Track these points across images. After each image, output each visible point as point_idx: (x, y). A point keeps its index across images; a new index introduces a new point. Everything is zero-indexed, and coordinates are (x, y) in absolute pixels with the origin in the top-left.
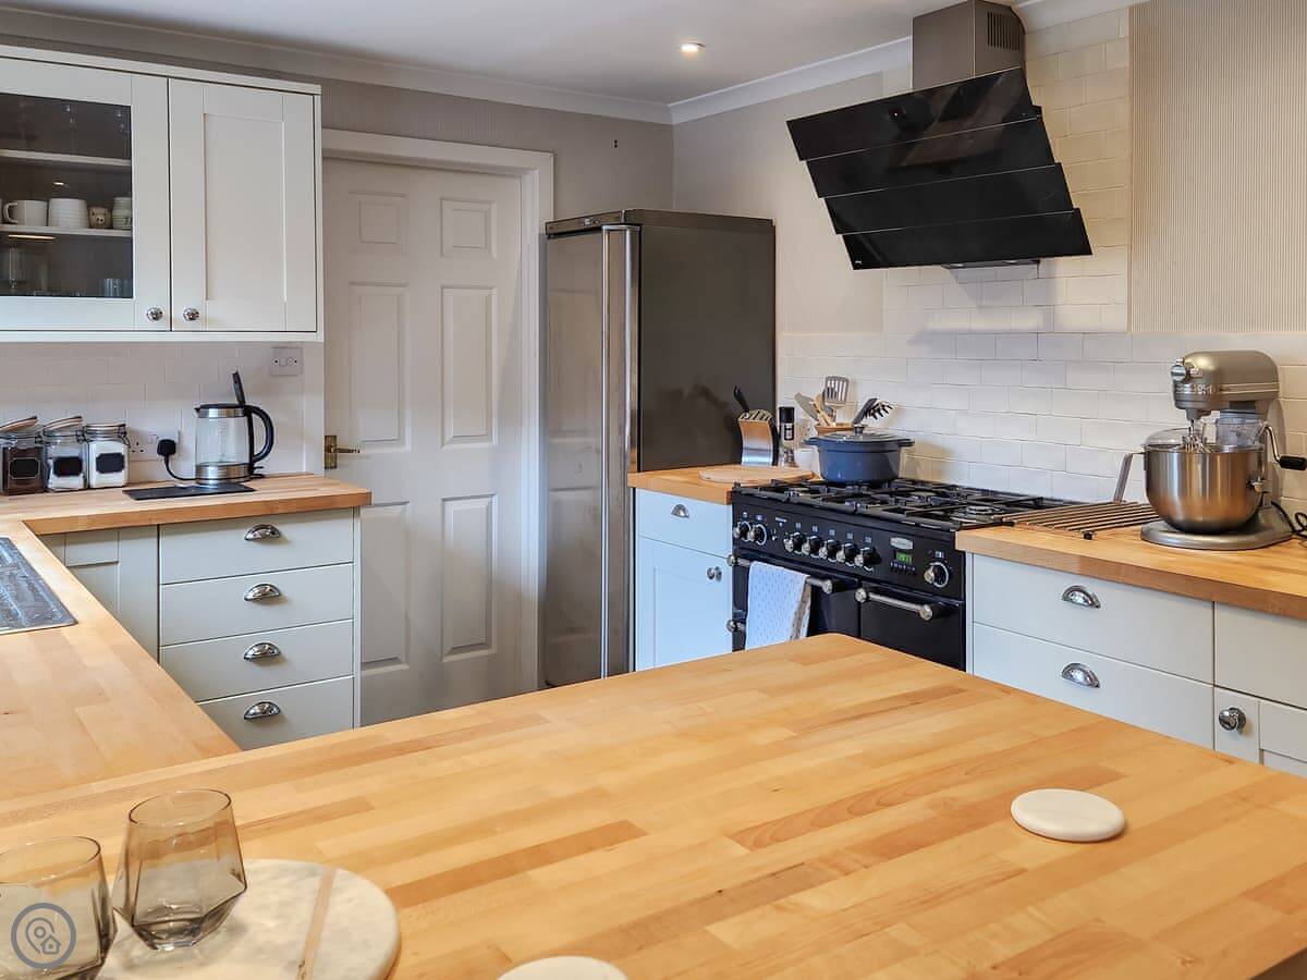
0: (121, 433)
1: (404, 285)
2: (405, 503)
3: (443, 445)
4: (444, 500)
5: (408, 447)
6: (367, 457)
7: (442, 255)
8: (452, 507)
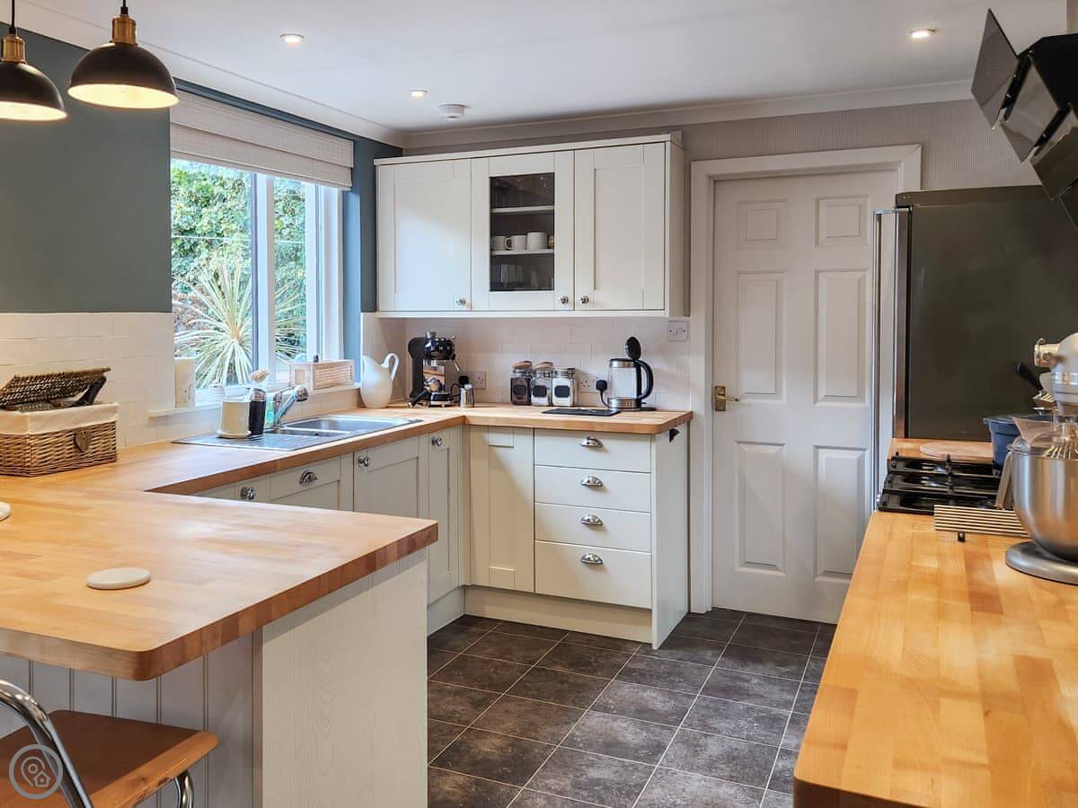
0: (570, 373)
1: (783, 272)
2: (782, 445)
3: (816, 400)
4: (818, 447)
5: (784, 401)
6: (749, 405)
7: (817, 244)
8: (823, 454)
